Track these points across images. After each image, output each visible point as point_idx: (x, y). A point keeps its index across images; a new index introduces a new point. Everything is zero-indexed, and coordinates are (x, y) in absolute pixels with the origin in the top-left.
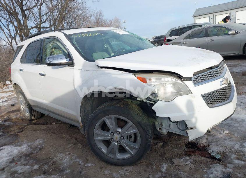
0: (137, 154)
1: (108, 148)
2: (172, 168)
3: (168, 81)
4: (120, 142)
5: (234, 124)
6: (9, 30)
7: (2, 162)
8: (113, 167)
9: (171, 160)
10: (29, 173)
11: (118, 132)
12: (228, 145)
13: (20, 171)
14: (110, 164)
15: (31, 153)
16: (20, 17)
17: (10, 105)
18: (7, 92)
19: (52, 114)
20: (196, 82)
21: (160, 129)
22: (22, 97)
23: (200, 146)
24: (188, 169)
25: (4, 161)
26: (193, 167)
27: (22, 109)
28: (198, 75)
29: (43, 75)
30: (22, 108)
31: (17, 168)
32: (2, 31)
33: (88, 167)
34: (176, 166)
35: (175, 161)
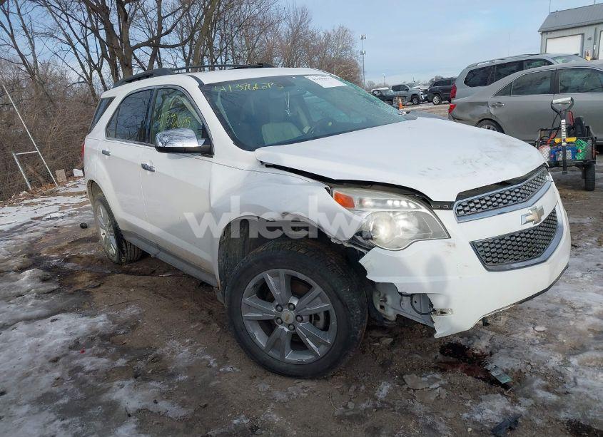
0: (327, 355)
1: (269, 336)
2: (400, 393)
3: (401, 207)
4: (294, 326)
5: (564, 311)
6: (87, 49)
7: (54, 346)
8: (278, 378)
9: (401, 376)
10: (106, 373)
11: (292, 306)
12: (533, 358)
13: (88, 368)
14: (271, 372)
15: (114, 334)
16: (114, 18)
17: (79, 225)
18: (73, 194)
19: (164, 254)
20: (462, 212)
21: (382, 307)
22: (105, 211)
23: (473, 353)
24: (432, 399)
25: (58, 344)
26: (443, 396)
27: (103, 236)
28: (470, 199)
29: (150, 169)
30: (104, 234)
31: (83, 360)
32: (72, 50)
33: (225, 372)
34: (408, 389)
35: (409, 379)
